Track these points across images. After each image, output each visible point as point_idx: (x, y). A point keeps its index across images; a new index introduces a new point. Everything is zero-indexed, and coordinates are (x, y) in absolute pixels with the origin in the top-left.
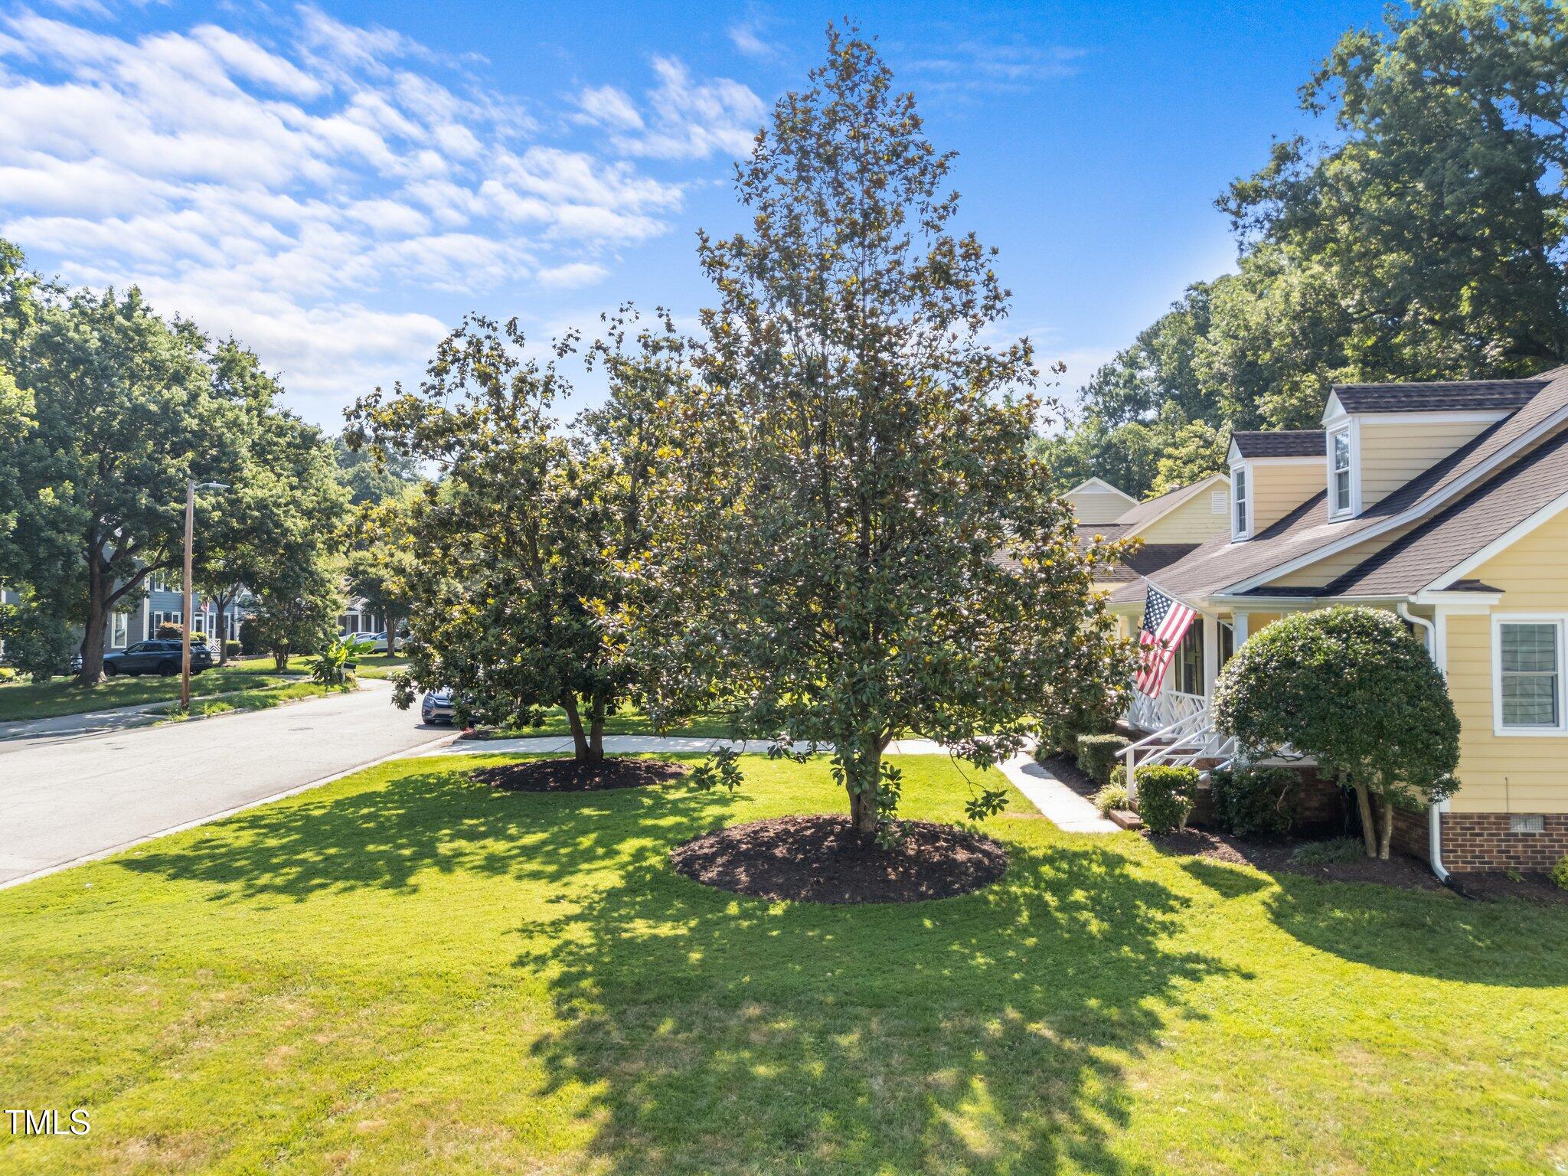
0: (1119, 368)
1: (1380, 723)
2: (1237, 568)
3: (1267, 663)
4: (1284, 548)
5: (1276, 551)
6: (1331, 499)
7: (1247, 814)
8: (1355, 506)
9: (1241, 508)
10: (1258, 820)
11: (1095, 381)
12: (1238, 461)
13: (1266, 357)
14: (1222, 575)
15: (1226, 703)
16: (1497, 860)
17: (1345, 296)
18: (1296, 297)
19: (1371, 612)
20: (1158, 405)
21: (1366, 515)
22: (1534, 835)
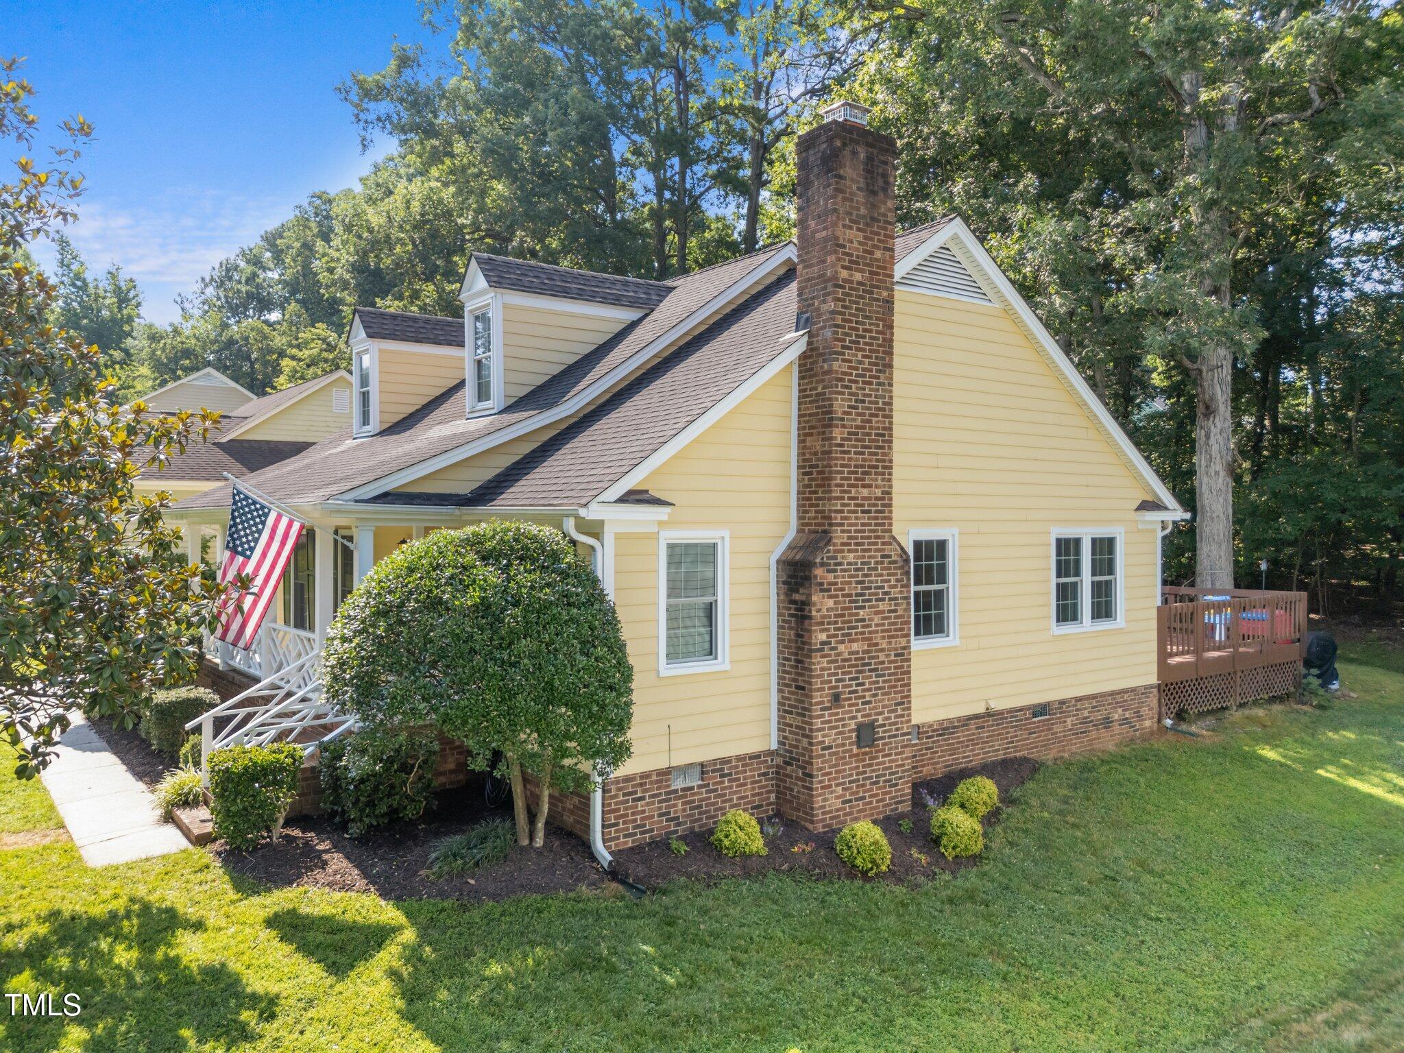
0: (242, 264)
1: (550, 683)
2: (361, 466)
3: (402, 605)
4: (418, 444)
5: (407, 448)
6: (469, 391)
7: (367, 804)
8: (497, 400)
9: (365, 397)
10: (382, 809)
11: (216, 274)
12: (362, 341)
13: (387, 262)
14: (340, 475)
15: (342, 664)
16: (658, 827)
17: (461, 215)
18: (416, 206)
19: (534, 529)
20: (283, 309)
21: (508, 409)
22: (692, 788)
